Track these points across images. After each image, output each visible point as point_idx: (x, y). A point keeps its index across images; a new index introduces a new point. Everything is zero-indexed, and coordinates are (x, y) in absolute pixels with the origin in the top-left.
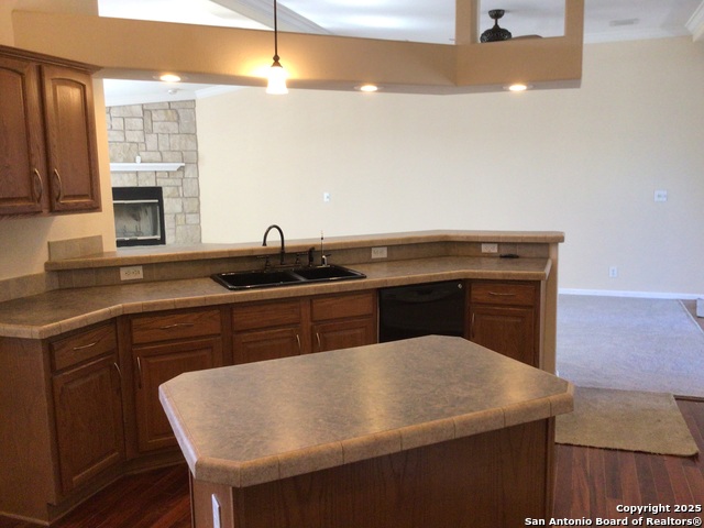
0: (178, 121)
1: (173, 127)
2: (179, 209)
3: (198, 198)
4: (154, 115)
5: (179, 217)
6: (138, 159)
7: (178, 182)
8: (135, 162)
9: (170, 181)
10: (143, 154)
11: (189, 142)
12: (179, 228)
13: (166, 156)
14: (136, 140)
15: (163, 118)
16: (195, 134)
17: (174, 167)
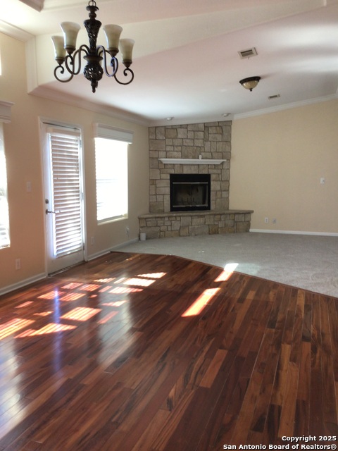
0: (222, 134)
1: (219, 137)
2: (218, 188)
3: (229, 181)
4: (210, 130)
5: (218, 193)
6: (200, 157)
7: (219, 172)
8: (198, 158)
9: (215, 171)
10: (203, 154)
11: (227, 147)
12: (218, 200)
13: (214, 155)
14: (200, 145)
15: (215, 131)
16: (230, 142)
17: (218, 162)
